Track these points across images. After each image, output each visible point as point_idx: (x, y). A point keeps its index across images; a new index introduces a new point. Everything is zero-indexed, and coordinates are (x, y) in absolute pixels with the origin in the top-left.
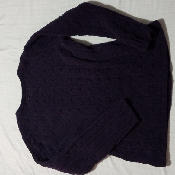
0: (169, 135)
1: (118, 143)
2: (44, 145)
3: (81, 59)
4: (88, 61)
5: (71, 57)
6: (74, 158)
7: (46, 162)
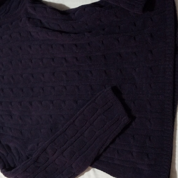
0: (175, 143)
1: (102, 151)
2: (11, 148)
3: (54, 30)
4: (61, 32)
5: (40, 27)
6: (46, 168)
7: (9, 172)
